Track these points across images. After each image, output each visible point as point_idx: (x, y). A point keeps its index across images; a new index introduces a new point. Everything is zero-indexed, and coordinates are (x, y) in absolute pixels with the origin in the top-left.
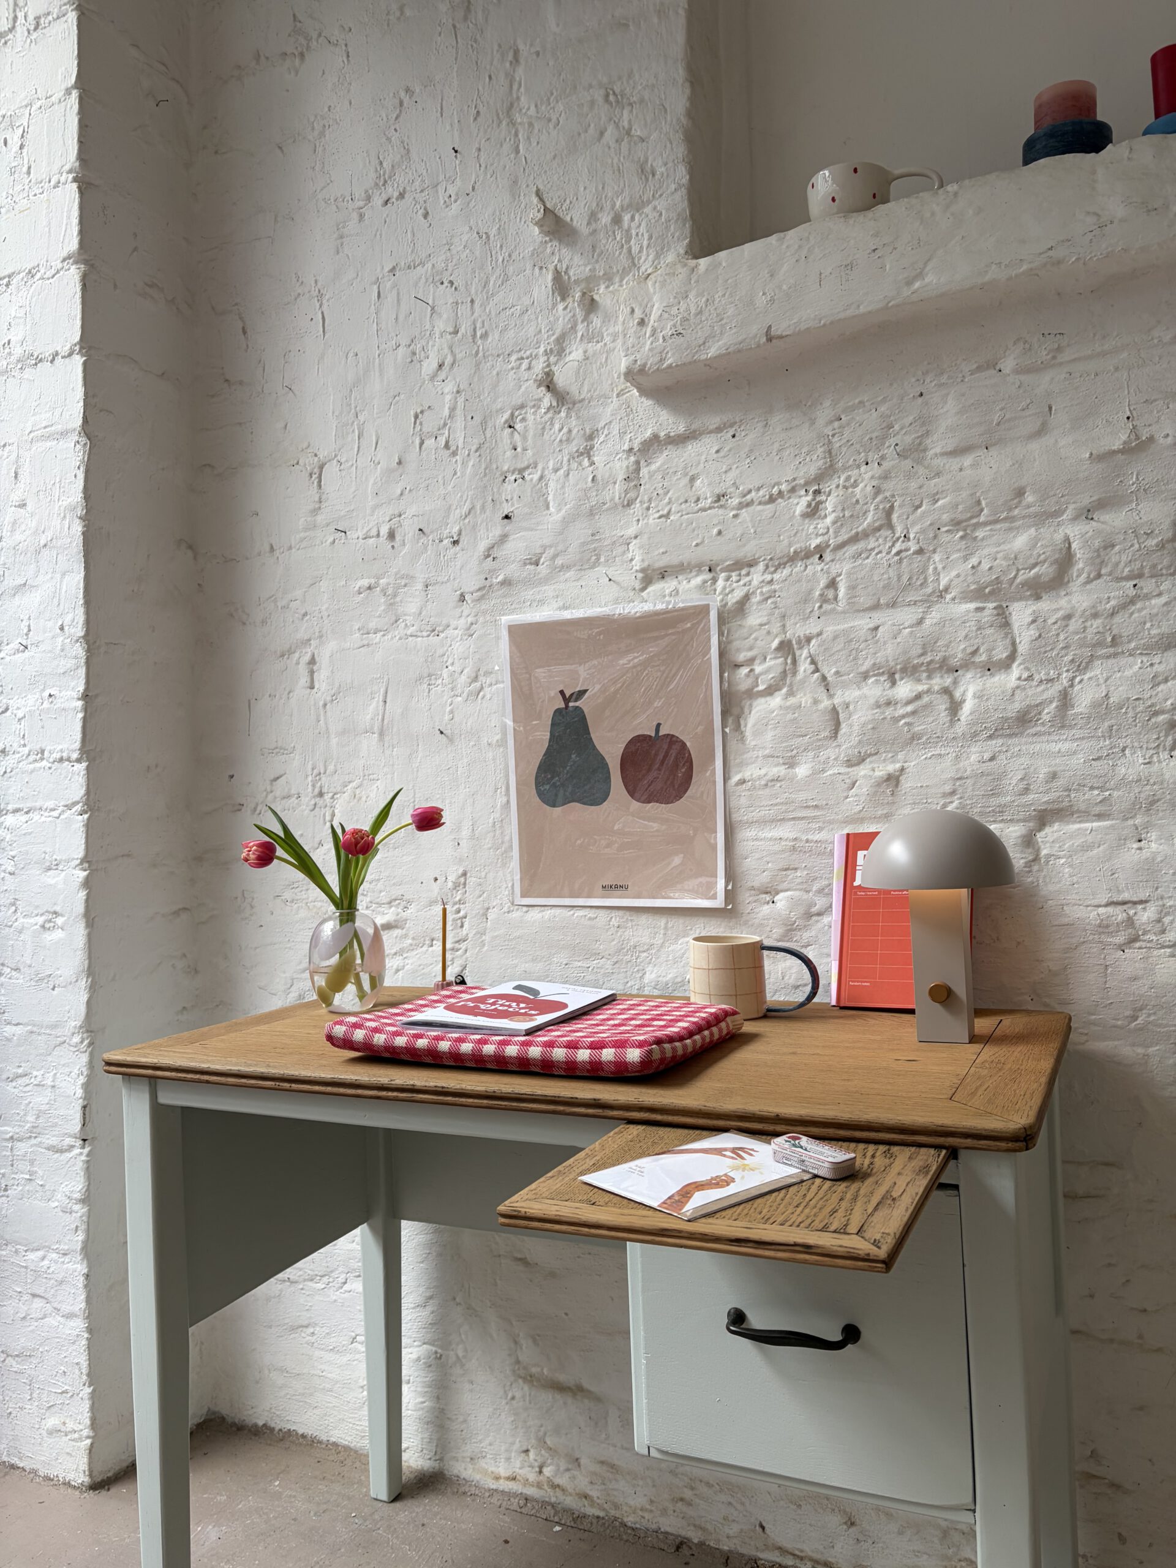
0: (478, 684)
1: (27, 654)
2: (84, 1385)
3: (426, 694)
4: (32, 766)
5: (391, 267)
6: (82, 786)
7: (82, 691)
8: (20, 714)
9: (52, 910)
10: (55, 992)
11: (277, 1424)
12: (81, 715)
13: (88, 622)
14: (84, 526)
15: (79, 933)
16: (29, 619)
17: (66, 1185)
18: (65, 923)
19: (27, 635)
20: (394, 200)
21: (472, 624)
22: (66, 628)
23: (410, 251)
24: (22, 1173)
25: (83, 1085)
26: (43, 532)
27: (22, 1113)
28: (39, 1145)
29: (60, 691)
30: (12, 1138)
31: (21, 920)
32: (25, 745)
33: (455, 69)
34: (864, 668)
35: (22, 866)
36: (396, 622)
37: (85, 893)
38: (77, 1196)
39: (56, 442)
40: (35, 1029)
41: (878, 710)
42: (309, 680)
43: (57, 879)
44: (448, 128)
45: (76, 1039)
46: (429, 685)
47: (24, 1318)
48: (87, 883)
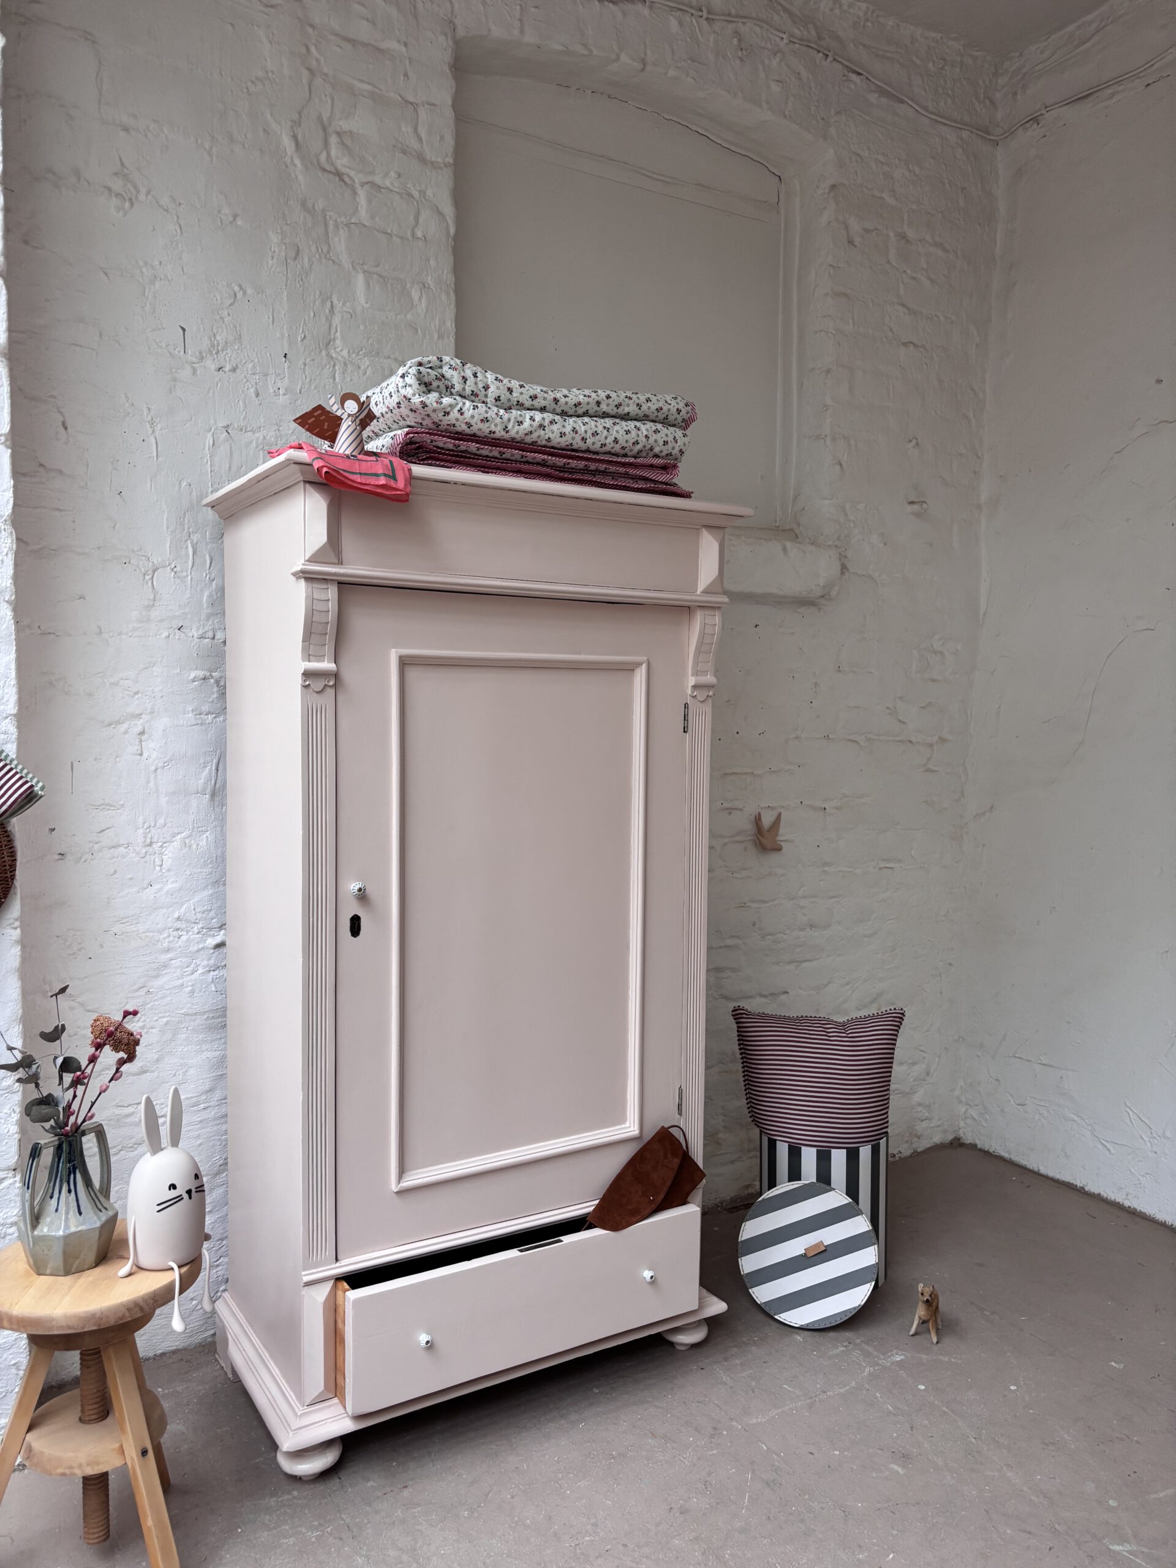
5: (225, 424)
13: (20, 701)
20: (227, 369)
23: (242, 417)
33: (285, 294)
44: (278, 335)
48: (17, 942)
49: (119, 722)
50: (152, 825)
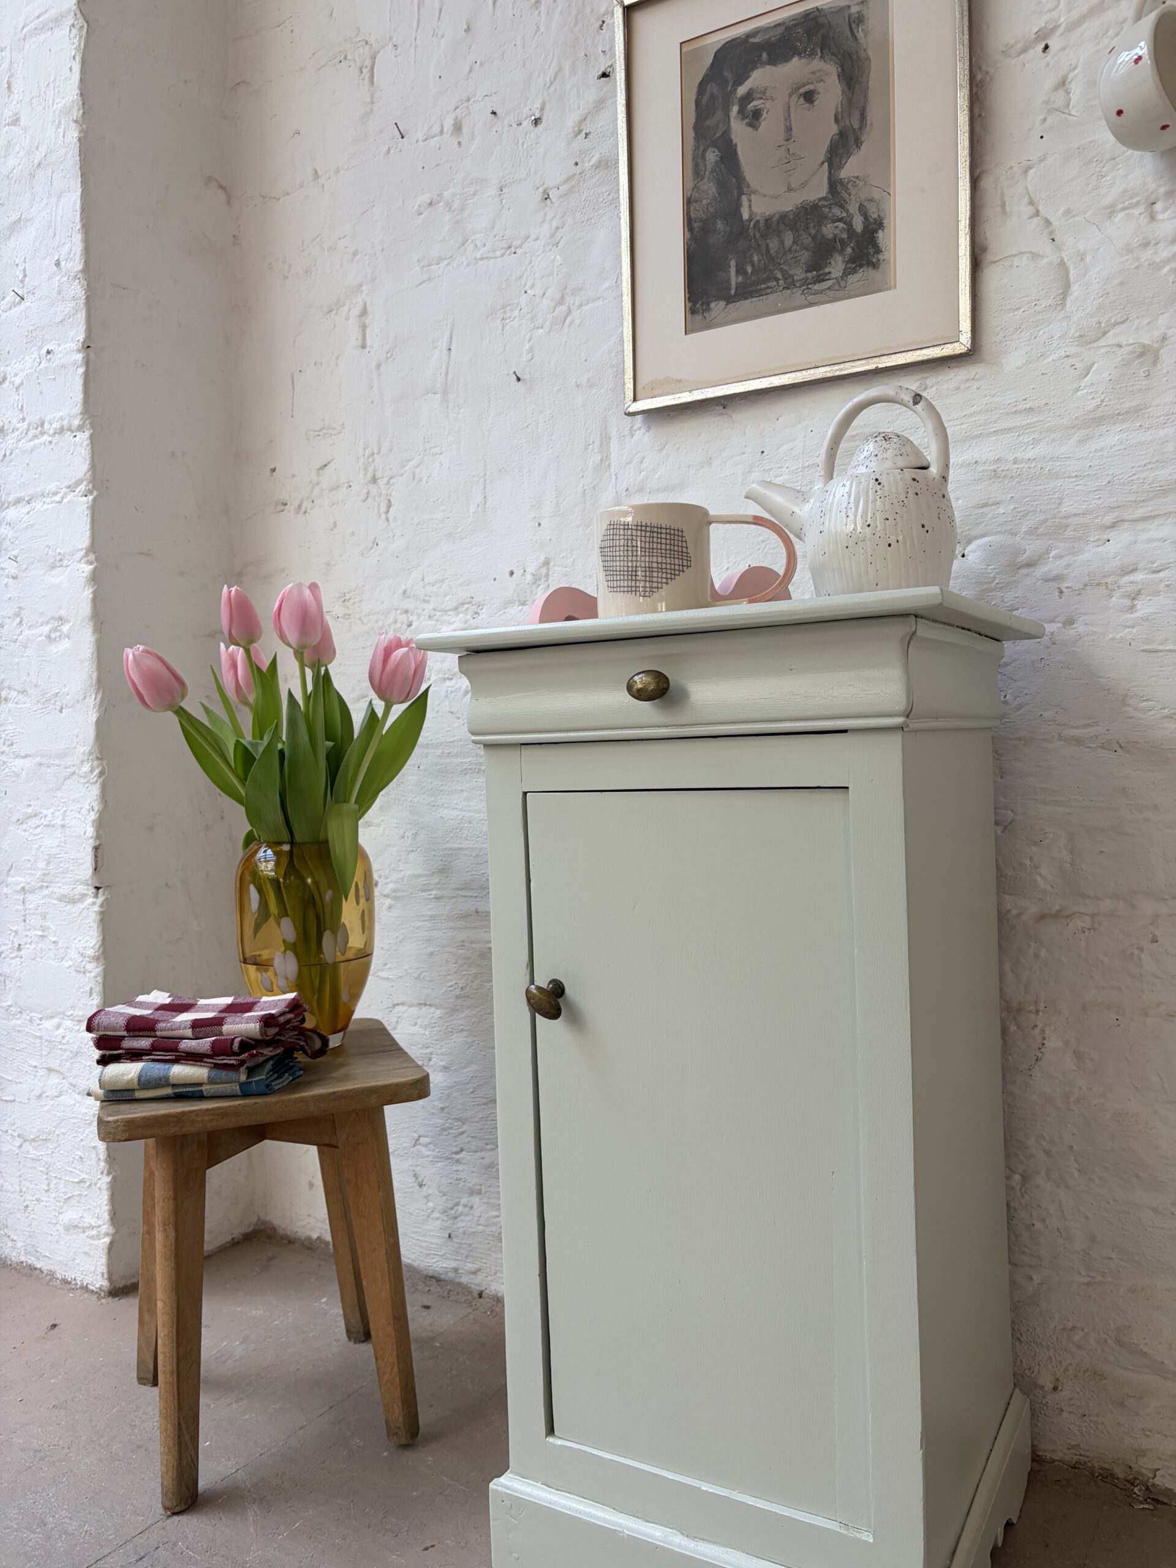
0: (563, 309)
1: (24, 305)
2: (102, 1173)
3: (499, 331)
6: (85, 459)
7: (82, 340)
8: (17, 381)
9: (57, 615)
10: (63, 714)
14: (80, 132)
15: (87, 640)
16: (25, 262)
17: (79, 941)
19: (22, 281)
21: (557, 228)
22: (63, 263)
24: (35, 929)
25: (93, 821)
26: (37, 148)
27: (32, 860)
28: (49, 896)
30: (23, 889)
31: (27, 632)
34: (1108, 200)
35: (25, 567)
36: (464, 244)
37: (91, 591)
38: (91, 952)
40: (43, 760)
41: (1130, 256)
42: (360, 338)
43: (61, 577)
45: (86, 768)
46: (503, 319)
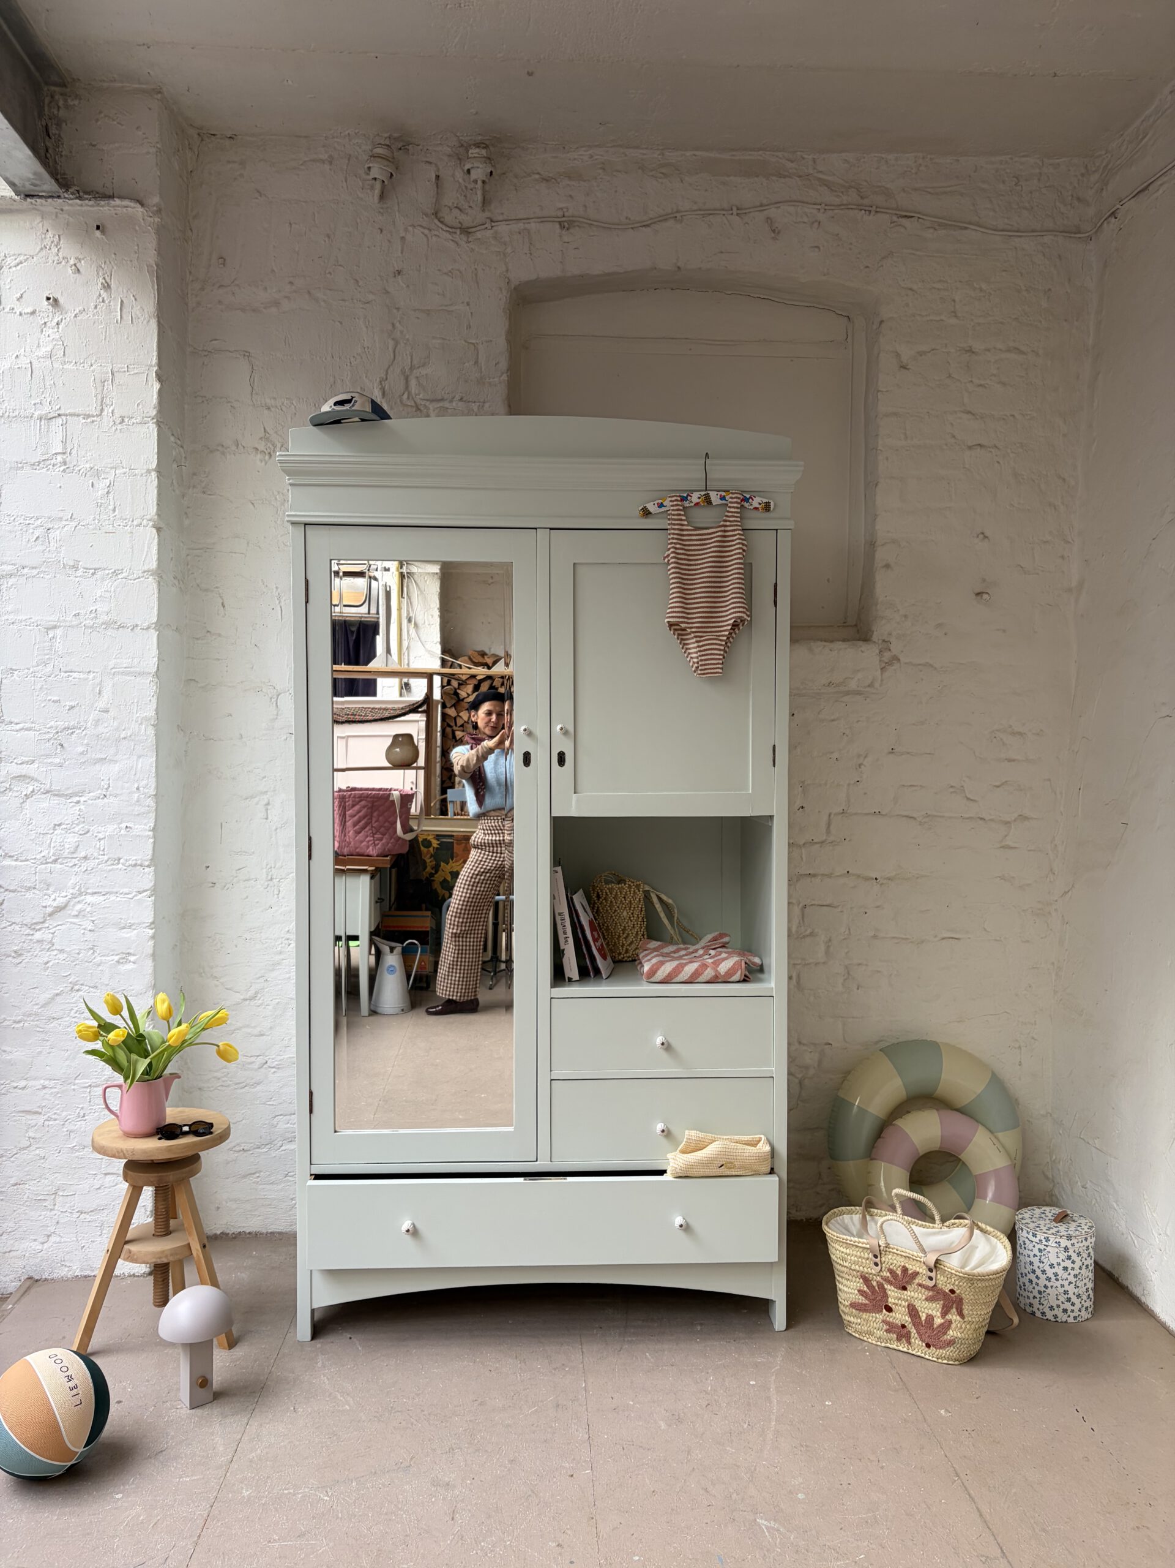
4: (111, 867)
11: (231, 1231)
12: (152, 840)
13: (157, 787)
15: (149, 963)
18: (137, 959)
29: (135, 825)
32: (104, 855)
39: (134, 678)
43: (129, 935)
47: (99, 1188)
48: (153, 937)
49: (252, 797)
50: (273, 866)
